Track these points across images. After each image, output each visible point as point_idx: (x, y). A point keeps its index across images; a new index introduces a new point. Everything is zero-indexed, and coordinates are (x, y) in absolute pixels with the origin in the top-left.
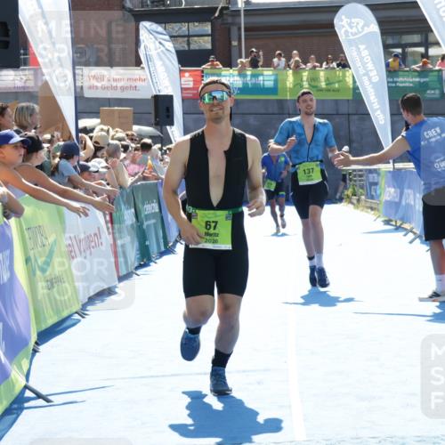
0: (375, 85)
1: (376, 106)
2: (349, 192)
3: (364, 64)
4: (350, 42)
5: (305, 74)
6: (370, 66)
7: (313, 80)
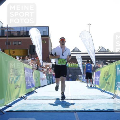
0: (81, 64)
1: (81, 67)
2: (77, 79)
3: (79, 62)
4: (78, 59)
5: (72, 64)
6: (80, 62)
7: (73, 65)
